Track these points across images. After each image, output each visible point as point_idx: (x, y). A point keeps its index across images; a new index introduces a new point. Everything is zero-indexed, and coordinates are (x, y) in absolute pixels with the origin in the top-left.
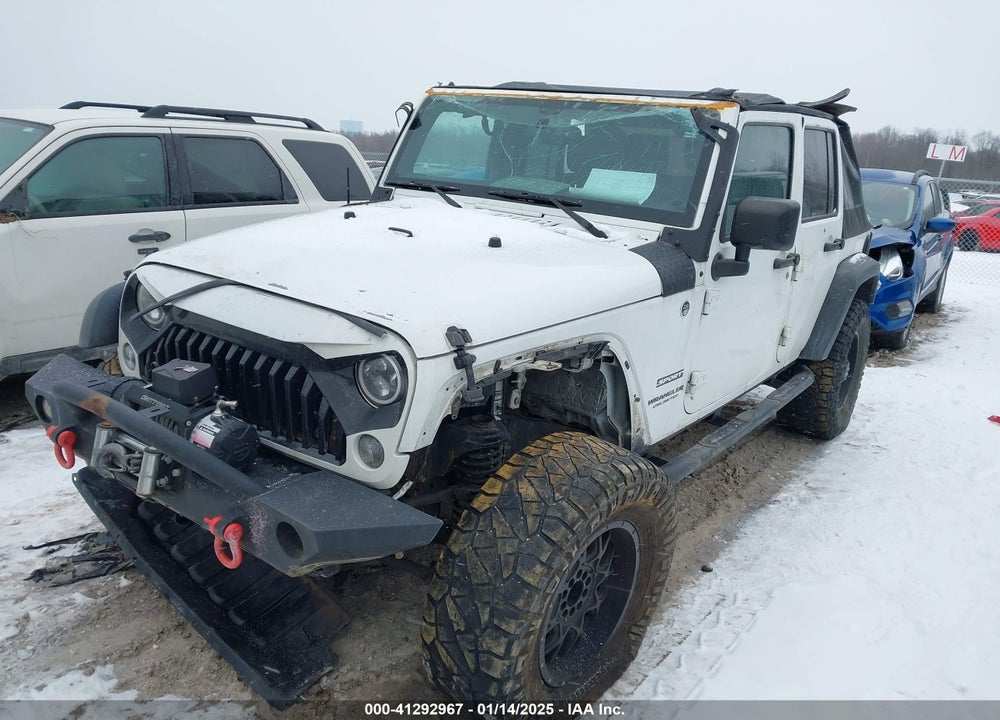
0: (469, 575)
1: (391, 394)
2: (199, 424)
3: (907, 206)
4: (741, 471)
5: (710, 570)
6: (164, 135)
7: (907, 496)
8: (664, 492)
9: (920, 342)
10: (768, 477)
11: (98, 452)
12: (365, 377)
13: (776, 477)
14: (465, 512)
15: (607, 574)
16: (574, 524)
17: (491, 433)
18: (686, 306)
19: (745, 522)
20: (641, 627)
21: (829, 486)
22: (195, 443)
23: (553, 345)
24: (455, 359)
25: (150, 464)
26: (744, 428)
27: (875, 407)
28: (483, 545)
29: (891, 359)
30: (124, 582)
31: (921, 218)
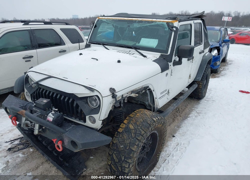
0: (118, 148)
1: (97, 105)
2: (49, 115)
3: (218, 37)
4: (180, 109)
5: (175, 137)
6: (29, 30)
7: (220, 113)
8: (164, 123)
9: (222, 71)
10: (187, 110)
11: (23, 123)
12: (89, 101)
13: (189, 110)
14: (116, 132)
15: (151, 143)
16: (143, 135)
17: (121, 111)
18: (167, 74)
19: (182, 123)
20: (159, 153)
21: (202, 112)
22: (48, 120)
23: (135, 89)
24: (112, 96)
25: (37, 126)
26: (181, 101)
27: (212, 89)
28: (121, 141)
29: (215, 76)
30: (31, 150)
31: (221, 39)
